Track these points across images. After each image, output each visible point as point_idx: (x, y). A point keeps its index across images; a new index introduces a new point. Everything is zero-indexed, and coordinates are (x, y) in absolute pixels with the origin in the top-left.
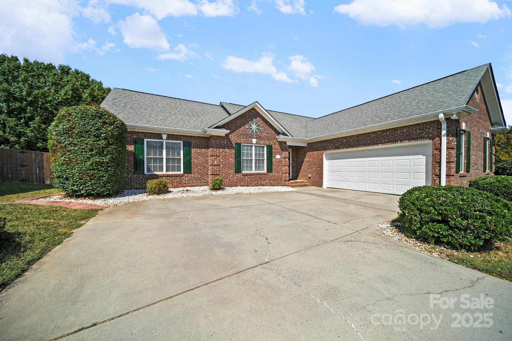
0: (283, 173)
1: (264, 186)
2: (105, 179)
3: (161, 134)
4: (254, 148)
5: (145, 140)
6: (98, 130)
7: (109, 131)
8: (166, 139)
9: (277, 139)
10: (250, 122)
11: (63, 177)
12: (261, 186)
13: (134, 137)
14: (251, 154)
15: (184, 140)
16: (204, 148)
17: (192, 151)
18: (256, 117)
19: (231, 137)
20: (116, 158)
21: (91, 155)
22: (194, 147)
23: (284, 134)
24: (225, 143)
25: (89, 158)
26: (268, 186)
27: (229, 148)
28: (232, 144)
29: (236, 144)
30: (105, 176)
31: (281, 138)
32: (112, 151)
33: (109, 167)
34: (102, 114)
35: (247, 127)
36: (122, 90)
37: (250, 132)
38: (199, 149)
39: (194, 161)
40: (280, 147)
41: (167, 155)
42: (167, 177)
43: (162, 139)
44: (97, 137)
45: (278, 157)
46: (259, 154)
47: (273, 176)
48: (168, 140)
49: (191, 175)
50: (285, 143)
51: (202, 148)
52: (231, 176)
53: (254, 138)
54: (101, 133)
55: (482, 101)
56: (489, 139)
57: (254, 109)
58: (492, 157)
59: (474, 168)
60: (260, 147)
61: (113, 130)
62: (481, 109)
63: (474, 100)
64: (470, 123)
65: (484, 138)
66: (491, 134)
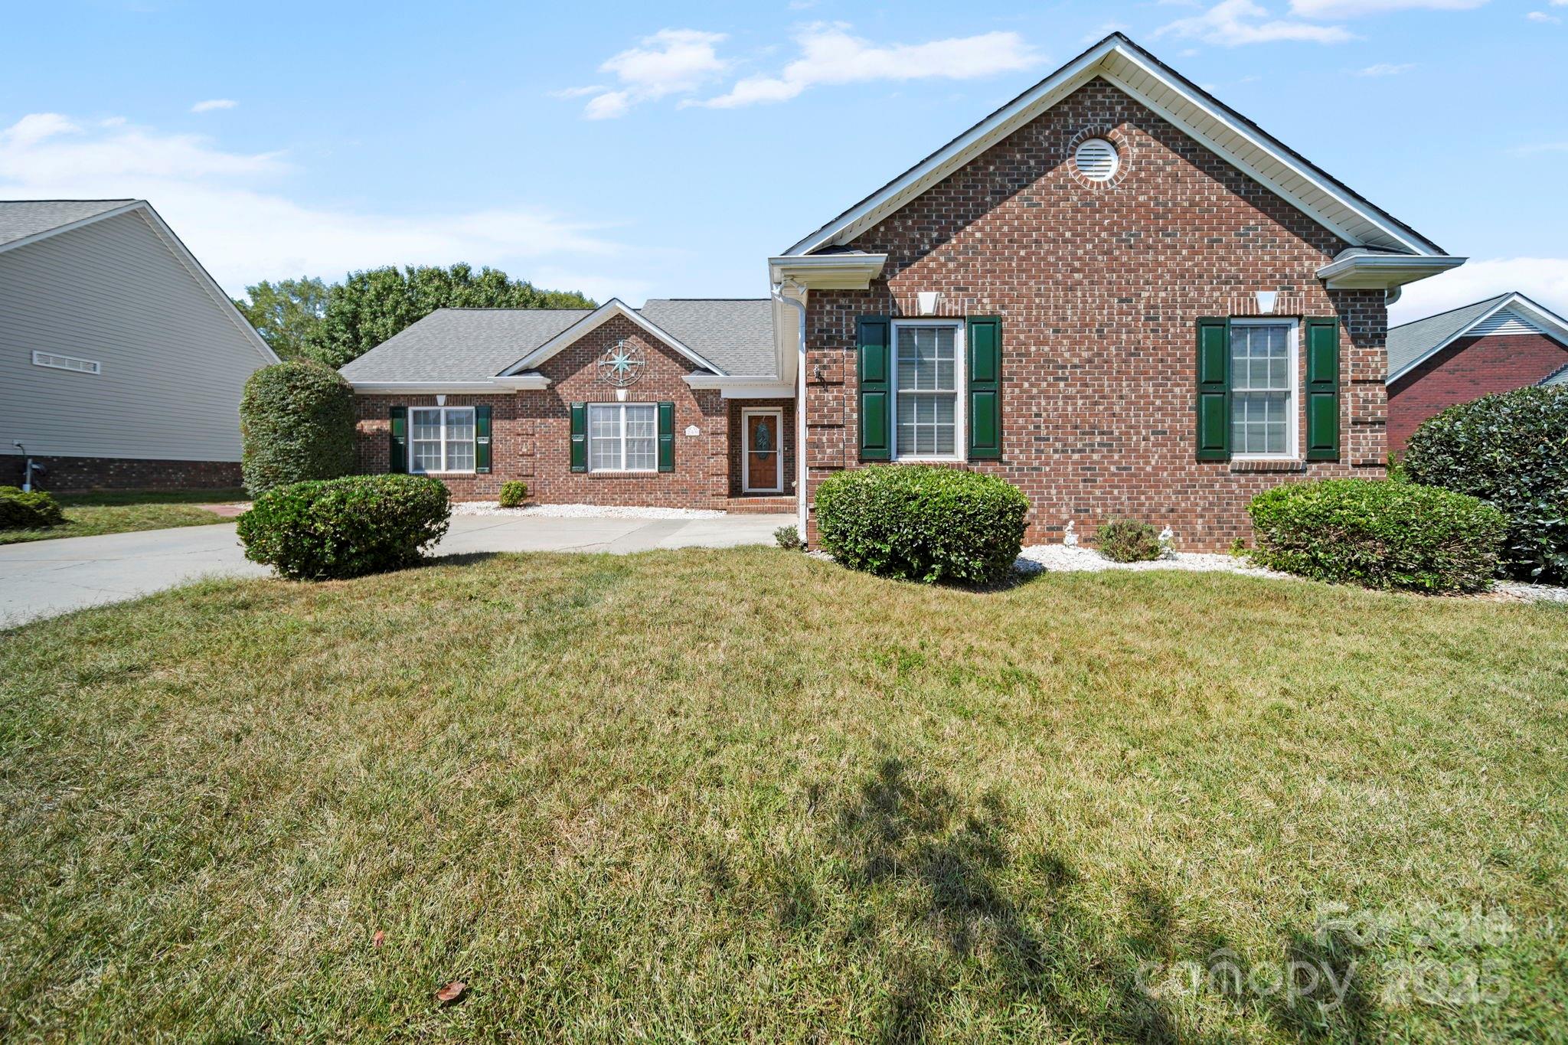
0: (708, 475)
1: (648, 506)
3: (436, 395)
5: (411, 409)
6: (283, 399)
7: (301, 399)
8: (445, 405)
9: (688, 385)
10: (610, 350)
12: (642, 505)
13: (390, 404)
14: (617, 431)
15: (477, 404)
17: (494, 427)
18: (625, 335)
19: (559, 389)
20: (314, 442)
21: (273, 439)
22: (497, 418)
23: (707, 371)
24: (548, 406)
25: (272, 444)
26: (661, 506)
27: (555, 415)
28: (562, 405)
29: (572, 405)
31: (695, 380)
32: (306, 431)
33: (302, 457)
34: (292, 374)
35: (602, 363)
37: (609, 375)
38: (507, 421)
39: (498, 447)
40: (699, 405)
41: (448, 436)
42: (446, 479)
43: (437, 404)
44: (283, 410)
45: (692, 431)
46: (640, 427)
47: (677, 481)
48: (449, 405)
49: (491, 476)
50: (718, 393)
52: (561, 479)
53: (620, 388)
54: (288, 405)
55: (1174, 176)
56: (1300, 317)
57: (620, 317)
58: (1336, 395)
59: (1059, 445)
60: (643, 407)
61: (308, 397)
62: (1149, 211)
63: (1051, 194)
64: (1005, 283)
65: (1201, 322)
66: (1332, 294)
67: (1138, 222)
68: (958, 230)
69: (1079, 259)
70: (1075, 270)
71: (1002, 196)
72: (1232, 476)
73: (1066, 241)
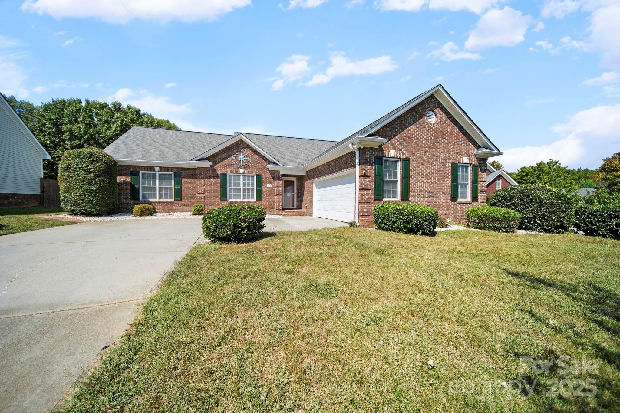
0: (275, 202)
2: (94, 202)
3: (154, 167)
4: (242, 177)
5: (141, 172)
6: (88, 166)
7: (97, 167)
8: (159, 171)
9: (268, 168)
10: (237, 153)
11: (64, 201)
13: (131, 170)
14: (239, 183)
15: (175, 171)
16: (194, 178)
17: (183, 181)
18: (243, 148)
19: (216, 167)
20: (103, 186)
21: (82, 184)
22: (184, 178)
23: (275, 164)
24: (211, 174)
25: (81, 187)
27: (214, 178)
28: (217, 174)
29: (221, 174)
30: (94, 200)
31: (271, 167)
32: (99, 181)
34: (92, 155)
35: (234, 158)
37: (237, 163)
38: (189, 179)
39: (184, 190)
40: (272, 176)
41: (160, 184)
42: (159, 203)
43: (155, 171)
44: (88, 171)
45: (269, 186)
46: (248, 183)
47: (263, 204)
48: (160, 171)
49: (181, 202)
50: (278, 172)
51: (192, 178)
52: (216, 203)
53: (241, 168)
54: (90, 169)
55: (447, 124)
56: (471, 164)
57: (241, 141)
58: (477, 184)
59: (422, 196)
60: (250, 176)
61: (100, 166)
62: (442, 133)
63: (421, 125)
64: (411, 149)
65: (453, 164)
66: (477, 159)
67: (440, 136)
68: (400, 132)
69: (427, 144)
70: (427, 147)
71: (411, 124)
72: (458, 205)
73: (425, 139)
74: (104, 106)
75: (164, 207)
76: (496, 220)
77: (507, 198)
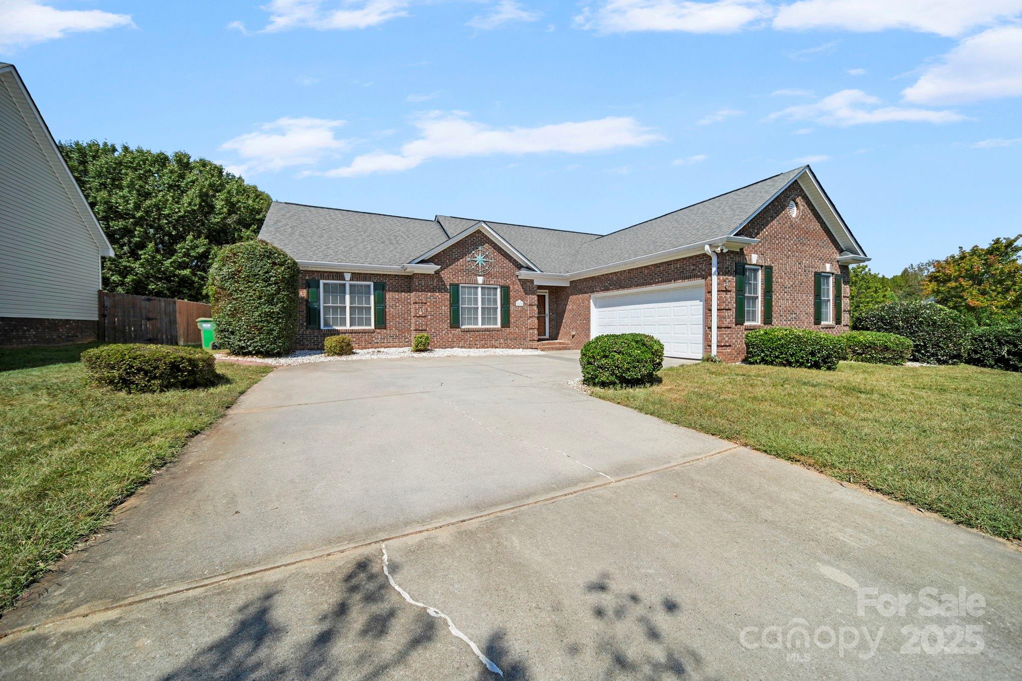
0: (528, 329)
1: (496, 348)
2: (275, 333)
3: (343, 272)
4: (480, 290)
5: (322, 282)
6: (267, 272)
7: (280, 274)
8: (350, 280)
9: (517, 276)
10: (473, 252)
11: (228, 331)
12: (492, 348)
13: (307, 278)
14: (476, 300)
15: (375, 281)
16: (404, 292)
17: (387, 297)
18: (482, 244)
19: (442, 274)
20: (287, 307)
21: (259, 303)
22: (389, 291)
23: (529, 268)
24: (435, 285)
25: (257, 308)
26: (503, 348)
27: (440, 291)
28: (444, 285)
29: (451, 285)
30: (275, 330)
31: (524, 274)
32: (283, 298)
33: (280, 318)
34: (270, 253)
35: (469, 259)
36: (285, 205)
37: (473, 267)
38: (397, 293)
39: (390, 310)
40: (523, 288)
41: (352, 302)
42: (351, 333)
43: (344, 280)
44: (266, 281)
45: (519, 303)
46: (489, 300)
47: (511, 333)
48: (353, 280)
49: (385, 331)
50: (532, 281)
51: (402, 292)
52: (444, 332)
53: (480, 276)
54: (271, 276)
55: (809, 218)
56: (833, 274)
57: (479, 232)
58: (841, 301)
59: (785, 318)
60: (490, 288)
61: (283, 272)
62: (805, 231)
63: (783, 220)
64: (773, 253)
65: (816, 273)
66: (840, 266)
67: (802, 234)
68: (762, 230)
69: (790, 246)
70: (789, 251)
71: (773, 218)
73: (787, 239)
74: (162, 160)
75: (359, 339)
76: (887, 349)
77: (886, 320)
